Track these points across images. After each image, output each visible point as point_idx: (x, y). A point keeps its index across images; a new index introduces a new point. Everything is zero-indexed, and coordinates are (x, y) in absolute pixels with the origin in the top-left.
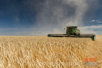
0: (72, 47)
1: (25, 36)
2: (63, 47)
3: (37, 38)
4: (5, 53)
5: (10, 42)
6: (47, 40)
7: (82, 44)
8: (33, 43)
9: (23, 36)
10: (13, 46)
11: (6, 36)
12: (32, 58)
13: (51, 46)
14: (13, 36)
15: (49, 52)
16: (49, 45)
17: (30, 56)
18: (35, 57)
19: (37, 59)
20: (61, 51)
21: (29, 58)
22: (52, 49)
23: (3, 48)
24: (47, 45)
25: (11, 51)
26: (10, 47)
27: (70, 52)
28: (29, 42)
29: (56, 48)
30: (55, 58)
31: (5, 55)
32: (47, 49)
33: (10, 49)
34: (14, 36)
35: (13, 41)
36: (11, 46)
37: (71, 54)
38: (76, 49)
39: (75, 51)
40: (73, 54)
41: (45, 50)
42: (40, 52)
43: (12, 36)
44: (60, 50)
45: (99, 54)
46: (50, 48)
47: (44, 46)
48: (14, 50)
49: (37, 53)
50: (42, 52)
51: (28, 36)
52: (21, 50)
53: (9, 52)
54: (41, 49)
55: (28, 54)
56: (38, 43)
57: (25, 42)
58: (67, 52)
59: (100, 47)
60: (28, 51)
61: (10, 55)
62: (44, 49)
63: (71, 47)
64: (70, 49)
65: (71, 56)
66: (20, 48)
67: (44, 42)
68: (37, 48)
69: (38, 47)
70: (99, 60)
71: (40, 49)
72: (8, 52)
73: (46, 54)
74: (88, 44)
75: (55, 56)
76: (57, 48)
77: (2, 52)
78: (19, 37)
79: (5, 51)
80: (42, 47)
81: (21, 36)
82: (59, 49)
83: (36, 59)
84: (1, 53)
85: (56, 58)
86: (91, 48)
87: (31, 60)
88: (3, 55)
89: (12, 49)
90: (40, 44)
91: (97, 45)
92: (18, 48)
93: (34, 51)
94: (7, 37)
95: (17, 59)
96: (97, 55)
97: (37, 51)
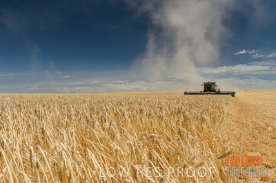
0: (185, 117)
2: (160, 118)
3: (90, 98)
5: (12, 108)
6: (116, 103)
9: (51, 94)
12: (75, 148)
13: (127, 118)
14: (20, 94)
15: (122, 132)
16: (123, 114)
17: (70, 144)
18: (84, 145)
21: (67, 148)
22: (130, 125)
24: (116, 115)
25: (15, 133)
26: (11, 122)
27: (179, 129)
28: (66, 107)
29: (141, 121)
30: (139, 147)
32: (118, 125)
33: (10, 127)
35: (19, 106)
36: (14, 117)
39: (194, 127)
41: (112, 127)
42: (98, 133)
43: (17, 95)
44: (154, 127)
45: (253, 137)
46: (126, 121)
47: (109, 116)
48: (25, 129)
49: (88, 136)
50: (103, 132)
52: (43, 129)
53: (8, 136)
54: (102, 126)
55: (63, 138)
56: (92, 109)
57: (56, 109)
58: (172, 130)
59: (254, 119)
60: (65, 131)
61: (11, 142)
62: (110, 125)
63: (182, 119)
64: (181, 124)
66: (39, 123)
68: (87, 121)
69: (91, 118)
71: (97, 123)
72: (6, 135)
73: (113, 137)
74: (225, 112)
76: (143, 121)
78: (39, 95)
81: (43, 94)
82: (149, 125)
83: (85, 151)
86: (232, 122)
87: (73, 153)
89: (17, 126)
90: (98, 112)
91: (246, 115)
92: (34, 124)
93: (81, 130)
96: (248, 139)
97: (90, 130)
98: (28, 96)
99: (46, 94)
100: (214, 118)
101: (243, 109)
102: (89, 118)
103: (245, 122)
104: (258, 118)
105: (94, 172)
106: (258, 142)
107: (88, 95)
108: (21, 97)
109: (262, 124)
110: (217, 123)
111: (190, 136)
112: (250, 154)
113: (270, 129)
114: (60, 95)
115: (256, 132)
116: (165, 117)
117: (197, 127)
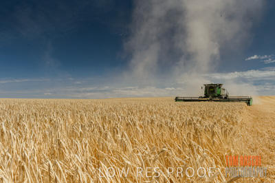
0: (196, 130)
1: (70, 100)
2: (171, 129)
4: (14, 146)
5: (28, 116)
6: (127, 111)
7: (223, 121)
8: (90, 118)
9: (64, 100)
10: (35, 127)
11: (16, 99)
12: (89, 159)
13: (138, 128)
14: (34, 100)
15: (133, 143)
16: (135, 125)
17: (83, 155)
18: (98, 157)
19: (103, 164)
20: (165, 142)
21: (82, 161)
22: (141, 136)
23: (11, 132)
24: (127, 125)
25: (32, 143)
26: (29, 131)
27: (190, 142)
28: (79, 116)
29: (152, 131)
30: (150, 160)
31: (15, 151)
32: (130, 135)
33: (28, 136)
34: (38, 100)
35: (35, 114)
36: (31, 126)
37: (193, 150)
38: (207, 136)
39: (204, 141)
40: (198, 150)
41: (124, 139)
42: (111, 145)
43: (32, 100)
44: (165, 138)
45: (270, 148)
46: (137, 131)
47: (121, 127)
48: (40, 138)
49: (101, 147)
50: (115, 144)
51: (77, 100)
52: (59, 140)
53: (27, 145)
54: (114, 136)
55: (77, 149)
56: (104, 118)
57: (69, 117)
58: (183, 143)
59: (270, 129)
60: (79, 142)
61: (29, 152)
62: (122, 137)
63: (193, 131)
64: (192, 136)
65: (194, 154)
66: (55, 134)
67: (120, 117)
68: (100, 132)
69: (104, 129)
70: (268, 164)
71: (110, 135)
72: (24, 145)
73: (125, 149)
74: (239, 122)
75: (150, 156)
76: (154, 132)
77: (8, 144)
78: (52, 101)
79: (15, 142)
80: (114, 131)
81: (57, 100)
82: (160, 137)
83: (98, 163)
84: (4, 146)
85: (154, 161)
86: (246, 132)
88: (10, 153)
89: (34, 135)
90: (110, 122)
92: (50, 134)
93: (94, 140)
94: (19, 104)
95: (49, 166)
96: (263, 150)
97: (103, 141)
98: (43, 102)
99: (59, 100)
100: (225, 131)
102: (102, 129)
103: (260, 132)
106: (274, 153)
108: (35, 104)
111: (201, 150)
114: (72, 101)
115: (272, 143)
116: (176, 128)
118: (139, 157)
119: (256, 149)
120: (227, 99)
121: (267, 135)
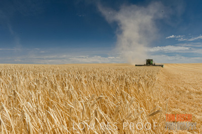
0: (126, 83)
2: (108, 83)
3: (58, 68)
9: (29, 65)
13: (84, 83)
14: (5, 65)
15: (79, 93)
16: (81, 80)
19: (50, 108)
24: (75, 80)
27: (122, 92)
28: (38, 75)
29: (94, 85)
34: (8, 64)
37: (123, 97)
38: (135, 87)
39: (132, 91)
40: (127, 97)
41: (70, 90)
44: (103, 90)
45: (176, 97)
46: (82, 85)
49: (52, 97)
50: (63, 94)
51: (40, 65)
52: (14, 91)
58: (116, 92)
60: (33, 93)
62: (69, 88)
63: (124, 84)
64: (123, 88)
65: (124, 100)
68: (52, 85)
69: (55, 83)
70: (175, 107)
71: (59, 88)
73: (71, 98)
74: (157, 79)
76: (96, 86)
78: (19, 65)
82: (100, 88)
85: (93, 105)
86: (161, 87)
90: (62, 79)
96: (172, 99)
97: (53, 91)
100: (148, 83)
101: (169, 77)
102: (53, 83)
103: (170, 87)
104: (179, 84)
105: (53, 125)
106: (179, 101)
107: (57, 66)
109: (182, 88)
110: (150, 87)
111: (129, 97)
112: (173, 110)
113: (187, 92)
115: (178, 94)
116: (112, 83)
117: (135, 90)
118: (81, 103)
119: (168, 98)
120: (154, 65)
121: (175, 89)
